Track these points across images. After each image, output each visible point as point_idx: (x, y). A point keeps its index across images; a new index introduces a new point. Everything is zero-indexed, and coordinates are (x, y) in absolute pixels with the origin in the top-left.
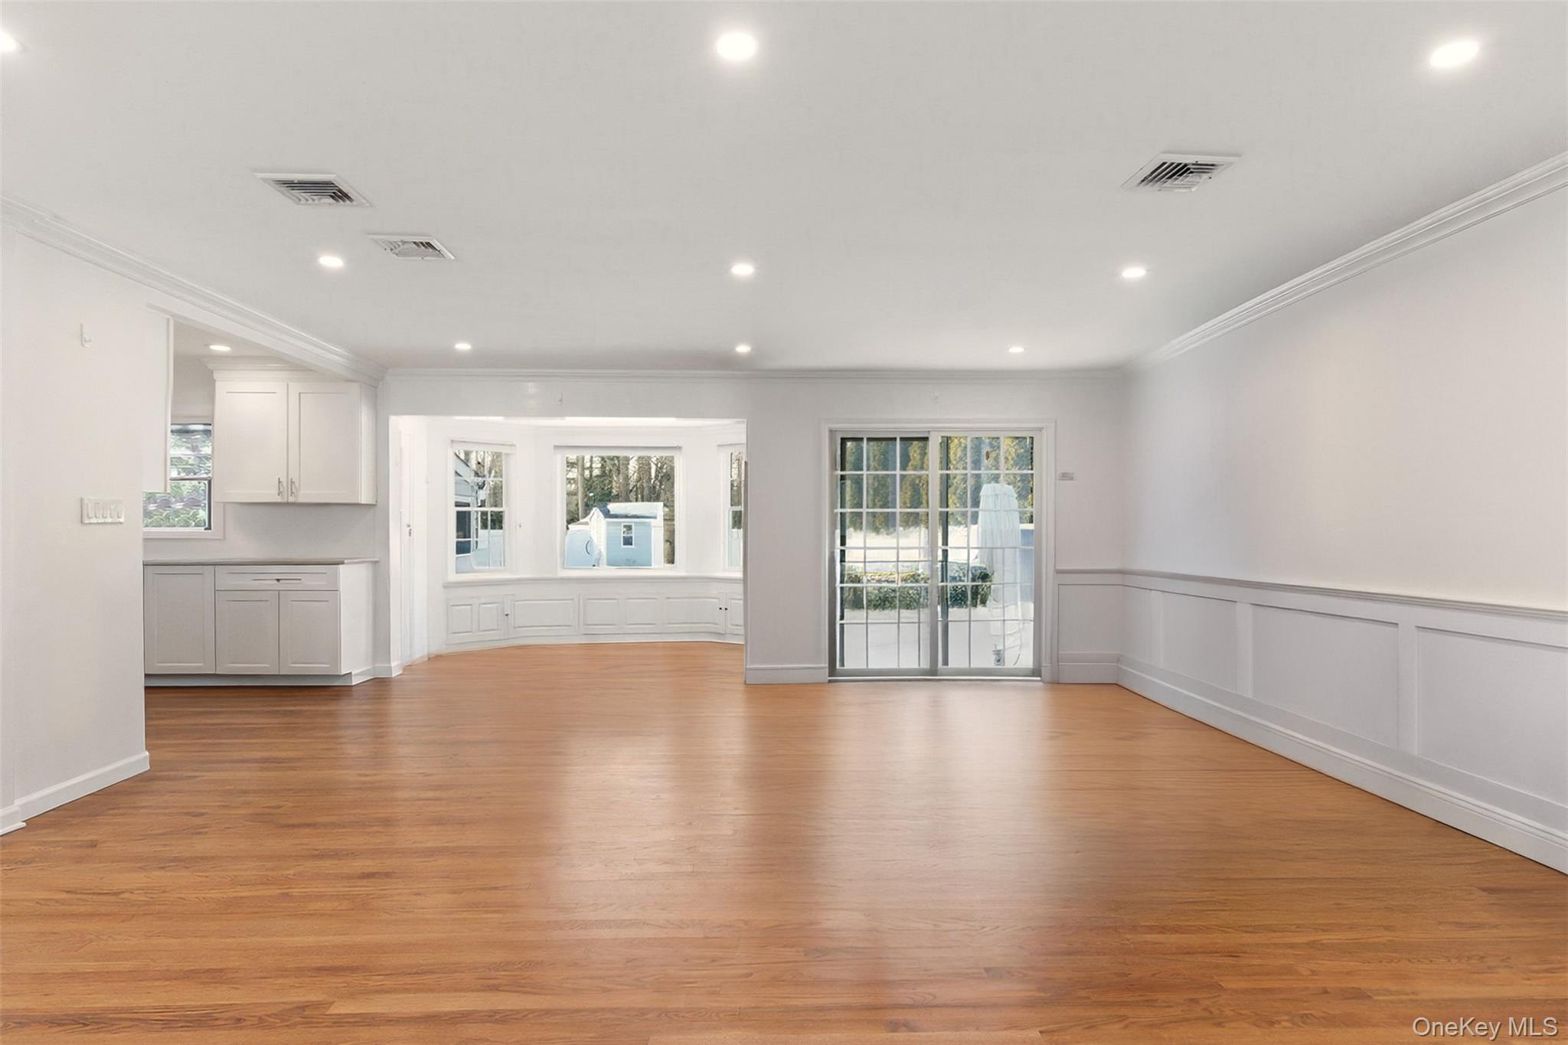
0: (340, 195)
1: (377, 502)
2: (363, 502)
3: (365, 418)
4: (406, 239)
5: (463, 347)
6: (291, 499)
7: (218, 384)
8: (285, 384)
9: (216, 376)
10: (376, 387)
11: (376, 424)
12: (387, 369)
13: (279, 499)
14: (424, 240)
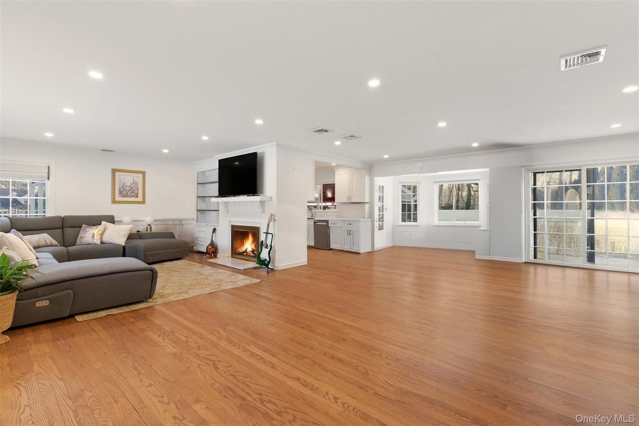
0: (326, 131)
1: (371, 201)
2: (366, 202)
3: (367, 179)
4: (348, 136)
5: (386, 156)
6: (350, 202)
7: (336, 173)
8: (349, 171)
9: (335, 171)
10: (371, 170)
11: (371, 180)
12: (373, 164)
13: (347, 202)
14: (351, 135)
